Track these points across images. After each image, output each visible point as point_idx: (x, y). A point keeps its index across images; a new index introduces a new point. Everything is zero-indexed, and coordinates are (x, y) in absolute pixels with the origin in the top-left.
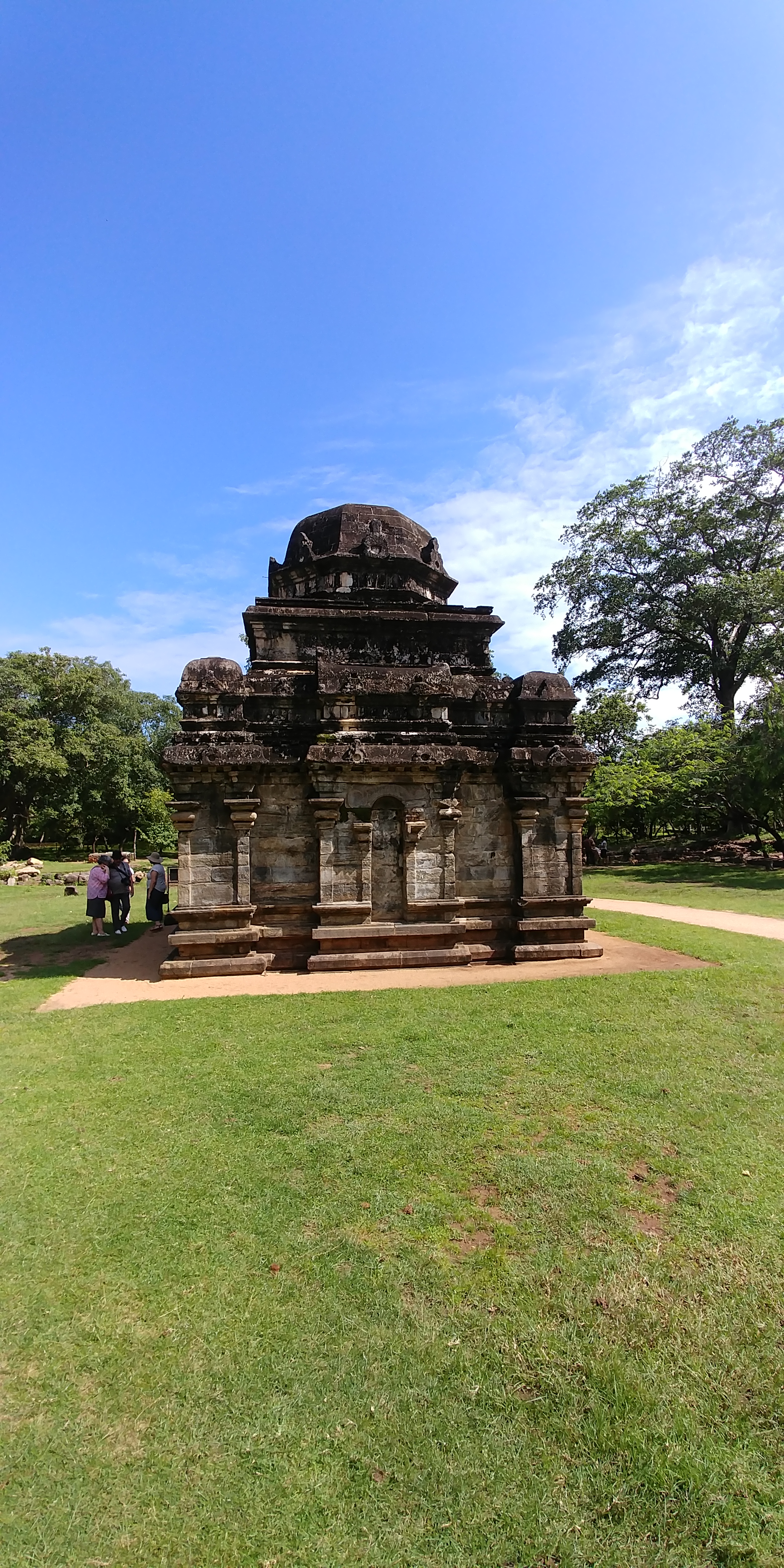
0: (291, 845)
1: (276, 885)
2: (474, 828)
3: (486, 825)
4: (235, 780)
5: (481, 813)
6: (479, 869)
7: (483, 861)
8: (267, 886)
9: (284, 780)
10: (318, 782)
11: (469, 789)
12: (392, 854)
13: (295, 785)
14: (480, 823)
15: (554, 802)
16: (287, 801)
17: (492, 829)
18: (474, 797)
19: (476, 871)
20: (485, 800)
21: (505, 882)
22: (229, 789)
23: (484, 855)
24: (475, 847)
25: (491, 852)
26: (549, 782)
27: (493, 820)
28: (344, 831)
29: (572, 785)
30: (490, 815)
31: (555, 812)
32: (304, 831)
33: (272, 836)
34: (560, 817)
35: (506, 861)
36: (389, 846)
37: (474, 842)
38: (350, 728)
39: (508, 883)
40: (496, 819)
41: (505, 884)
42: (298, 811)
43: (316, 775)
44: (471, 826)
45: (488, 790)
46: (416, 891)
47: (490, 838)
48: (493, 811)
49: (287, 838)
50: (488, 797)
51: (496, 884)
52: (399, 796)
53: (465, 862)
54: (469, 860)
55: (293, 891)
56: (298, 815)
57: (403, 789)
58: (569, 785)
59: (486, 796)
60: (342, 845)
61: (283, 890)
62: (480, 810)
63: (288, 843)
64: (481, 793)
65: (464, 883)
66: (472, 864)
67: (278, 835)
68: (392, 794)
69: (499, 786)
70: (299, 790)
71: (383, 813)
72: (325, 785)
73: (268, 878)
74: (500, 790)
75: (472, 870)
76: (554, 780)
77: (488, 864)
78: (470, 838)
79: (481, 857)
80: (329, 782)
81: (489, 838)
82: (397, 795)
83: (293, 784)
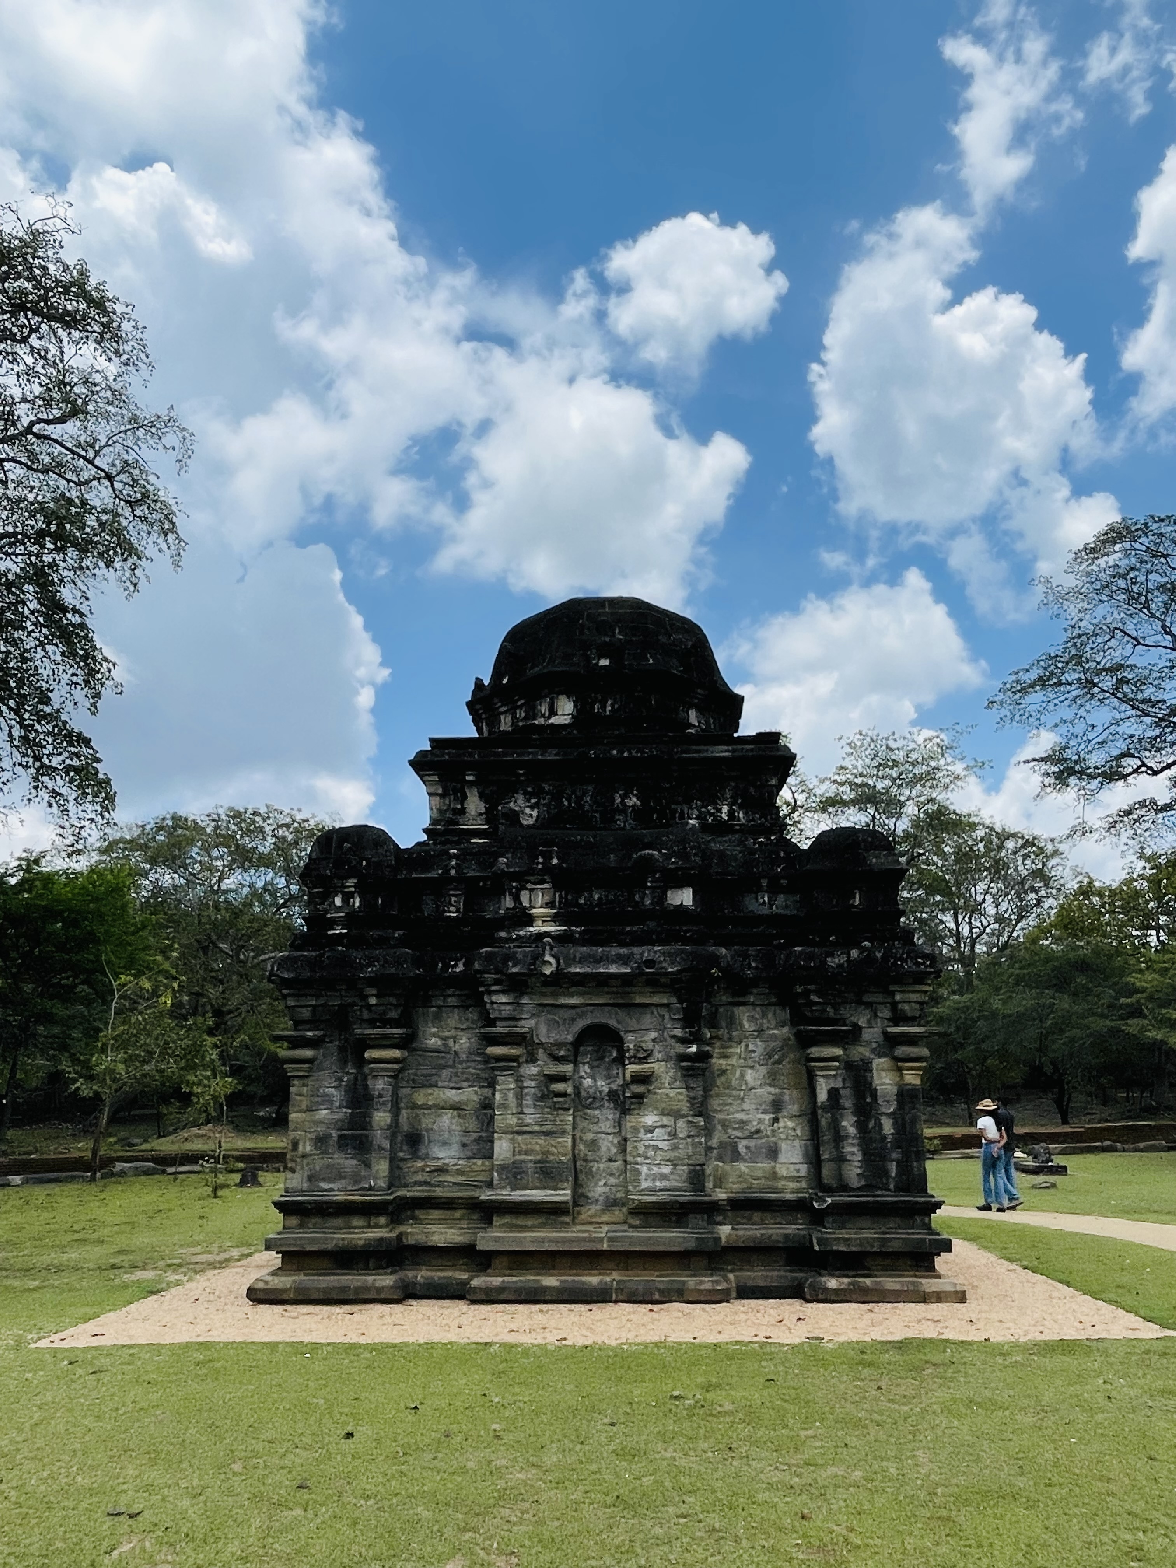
0: (457, 1099)
1: (434, 1163)
2: (742, 1076)
3: (763, 1070)
4: (373, 1001)
5: (754, 1051)
6: (752, 1143)
7: (758, 1131)
8: (420, 1164)
9: (449, 1000)
10: (492, 1003)
11: (733, 1012)
12: (611, 1117)
13: (466, 1008)
14: (752, 1067)
15: (872, 1033)
16: (453, 1032)
17: (772, 1078)
18: (742, 1025)
19: (747, 1148)
20: (760, 1032)
21: (798, 1166)
22: (366, 1015)
23: (760, 1121)
24: (746, 1106)
25: (772, 1116)
26: (860, 1003)
27: (774, 1064)
28: (531, 1077)
29: (900, 1006)
30: (770, 1056)
31: (873, 1051)
32: (478, 1077)
33: (431, 1086)
34: (882, 1060)
35: (799, 1132)
36: (607, 1104)
37: (743, 1099)
38: (544, 921)
39: (804, 1169)
40: (779, 1062)
41: (798, 1171)
42: (469, 1048)
43: (490, 993)
44: (738, 1074)
45: (764, 1015)
46: (643, 1176)
47: (769, 1093)
48: (773, 1050)
49: (452, 1088)
50: (765, 1026)
51: (782, 1171)
52: (616, 1025)
53: (729, 1131)
54: (735, 1129)
55: (459, 1172)
56: (470, 1053)
57: (622, 1014)
58: (894, 1005)
59: (762, 1024)
60: (528, 1101)
61: (442, 1170)
62: (751, 1047)
63: (452, 1095)
64: (752, 1019)
65: (727, 1167)
66: (739, 1134)
67: (440, 1084)
68: (604, 1021)
69: (784, 1010)
70: (472, 1015)
71: (597, 1051)
72: (503, 1008)
73: (423, 1151)
74: (786, 1015)
75: (742, 1145)
76: (867, 998)
77: (768, 1136)
78: (734, 1093)
79: (755, 1123)
80: (508, 1004)
81: (767, 1093)
82: (613, 1023)
83: (462, 1006)
